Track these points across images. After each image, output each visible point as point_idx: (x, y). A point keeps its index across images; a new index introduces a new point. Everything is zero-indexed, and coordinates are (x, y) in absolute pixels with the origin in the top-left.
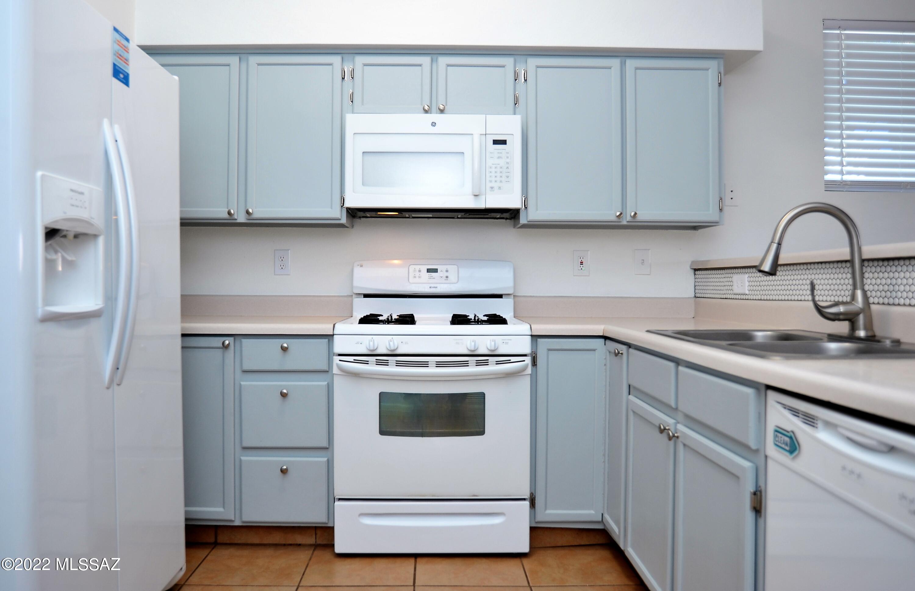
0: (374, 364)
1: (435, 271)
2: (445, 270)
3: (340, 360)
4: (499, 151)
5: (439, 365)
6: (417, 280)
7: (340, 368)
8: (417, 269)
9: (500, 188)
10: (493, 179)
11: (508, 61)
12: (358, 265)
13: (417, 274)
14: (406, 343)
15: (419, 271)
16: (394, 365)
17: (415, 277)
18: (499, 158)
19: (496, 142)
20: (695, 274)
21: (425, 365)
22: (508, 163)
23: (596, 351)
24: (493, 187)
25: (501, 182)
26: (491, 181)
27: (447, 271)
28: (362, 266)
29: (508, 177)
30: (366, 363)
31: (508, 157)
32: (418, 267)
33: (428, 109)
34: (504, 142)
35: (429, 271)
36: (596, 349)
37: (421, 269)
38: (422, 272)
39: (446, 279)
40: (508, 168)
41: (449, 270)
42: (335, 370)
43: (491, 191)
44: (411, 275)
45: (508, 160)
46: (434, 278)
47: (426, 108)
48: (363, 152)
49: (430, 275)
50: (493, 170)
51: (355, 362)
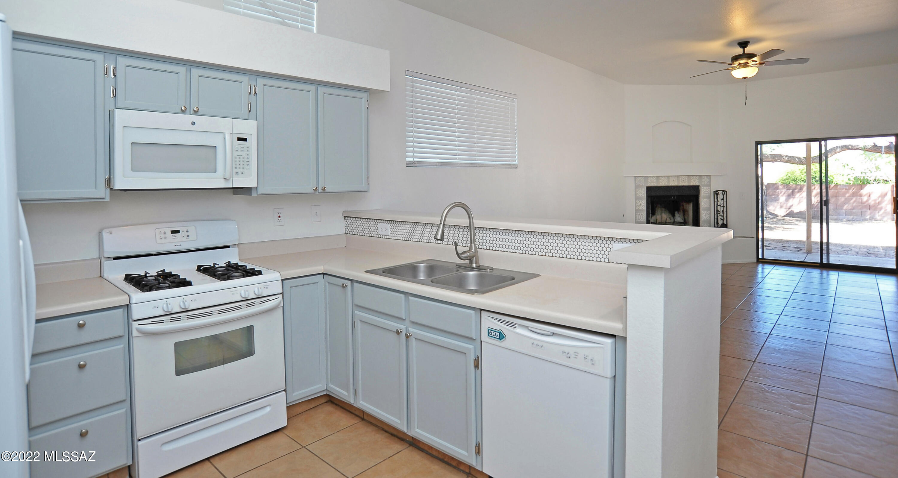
0: (168, 321)
1: (178, 232)
2: (186, 231)
3: (139, 325)
4: (242, 146)
5: (220, 312)
6: (163, 241)
7: (138, 330)
8: (163, 232)
9: (242, 173)
10: (238, 166)
11: (245, 79)
12: (108, 233)
13: (163, 236)
14: (195, 300)
15: (164, 233)
16: (185, 319)
17: (161, 238)
18: (242, 151)
19: (240, 139)
20: (345, 219)
21: (210, 314)
22: (248, 155)
23: (319, 283)
24: (238, 172)
25: (243, 168)
26: (236, 168)
27: (187, 231)
28: (111, 233)
29: (248, 165)
30: (162, 322)
31: (248, 151)
32: (162, 230)
33: (185, 109)
34: (245, 140)
35: (173, 232)
36: (319, 282)
37: (166, 231)
38: (166, 234)
39: (187, 237)
40: (248, 158)
41: (189, 231)
42: (135, 333)
43: (236, 175)
44: (158, 237)
45: (248, 153)
46: (178, 238)
47: (183, 108)
48: (132, 143)
49: (174, 235)
50: (238, 160)
51: (153, 323)
